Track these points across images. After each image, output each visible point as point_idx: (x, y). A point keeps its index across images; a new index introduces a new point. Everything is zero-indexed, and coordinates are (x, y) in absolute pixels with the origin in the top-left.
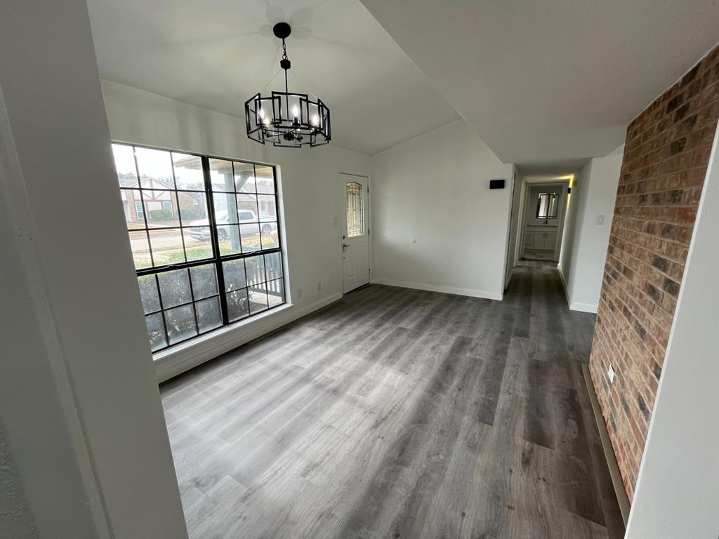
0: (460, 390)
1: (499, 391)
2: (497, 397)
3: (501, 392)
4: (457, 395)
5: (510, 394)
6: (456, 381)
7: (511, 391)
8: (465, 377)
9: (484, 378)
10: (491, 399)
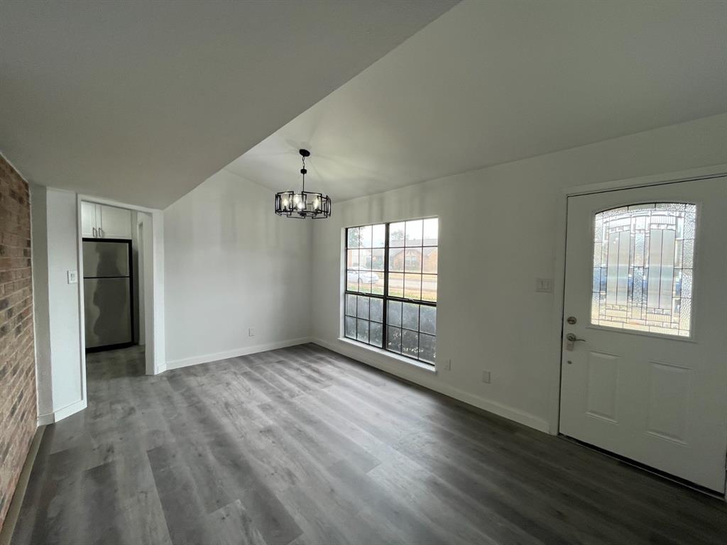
0: (200, 455)
1: (157, 485)
2: (155, 476)
3: (155, 485)
4: (196, 449)
5: (142, 492)
6: (211, 458)
7: (142, 496)
8: (208, 470)
9: (186, 487)
10: (162, 470)
